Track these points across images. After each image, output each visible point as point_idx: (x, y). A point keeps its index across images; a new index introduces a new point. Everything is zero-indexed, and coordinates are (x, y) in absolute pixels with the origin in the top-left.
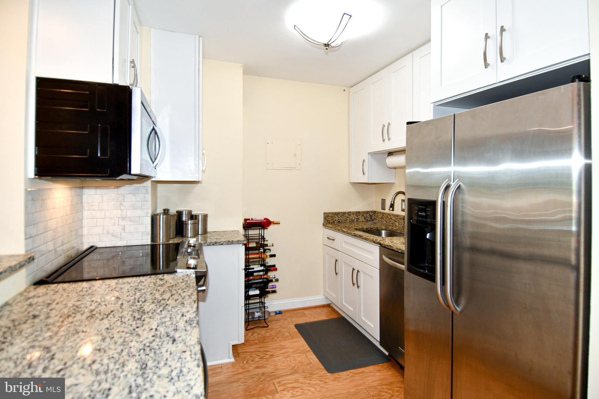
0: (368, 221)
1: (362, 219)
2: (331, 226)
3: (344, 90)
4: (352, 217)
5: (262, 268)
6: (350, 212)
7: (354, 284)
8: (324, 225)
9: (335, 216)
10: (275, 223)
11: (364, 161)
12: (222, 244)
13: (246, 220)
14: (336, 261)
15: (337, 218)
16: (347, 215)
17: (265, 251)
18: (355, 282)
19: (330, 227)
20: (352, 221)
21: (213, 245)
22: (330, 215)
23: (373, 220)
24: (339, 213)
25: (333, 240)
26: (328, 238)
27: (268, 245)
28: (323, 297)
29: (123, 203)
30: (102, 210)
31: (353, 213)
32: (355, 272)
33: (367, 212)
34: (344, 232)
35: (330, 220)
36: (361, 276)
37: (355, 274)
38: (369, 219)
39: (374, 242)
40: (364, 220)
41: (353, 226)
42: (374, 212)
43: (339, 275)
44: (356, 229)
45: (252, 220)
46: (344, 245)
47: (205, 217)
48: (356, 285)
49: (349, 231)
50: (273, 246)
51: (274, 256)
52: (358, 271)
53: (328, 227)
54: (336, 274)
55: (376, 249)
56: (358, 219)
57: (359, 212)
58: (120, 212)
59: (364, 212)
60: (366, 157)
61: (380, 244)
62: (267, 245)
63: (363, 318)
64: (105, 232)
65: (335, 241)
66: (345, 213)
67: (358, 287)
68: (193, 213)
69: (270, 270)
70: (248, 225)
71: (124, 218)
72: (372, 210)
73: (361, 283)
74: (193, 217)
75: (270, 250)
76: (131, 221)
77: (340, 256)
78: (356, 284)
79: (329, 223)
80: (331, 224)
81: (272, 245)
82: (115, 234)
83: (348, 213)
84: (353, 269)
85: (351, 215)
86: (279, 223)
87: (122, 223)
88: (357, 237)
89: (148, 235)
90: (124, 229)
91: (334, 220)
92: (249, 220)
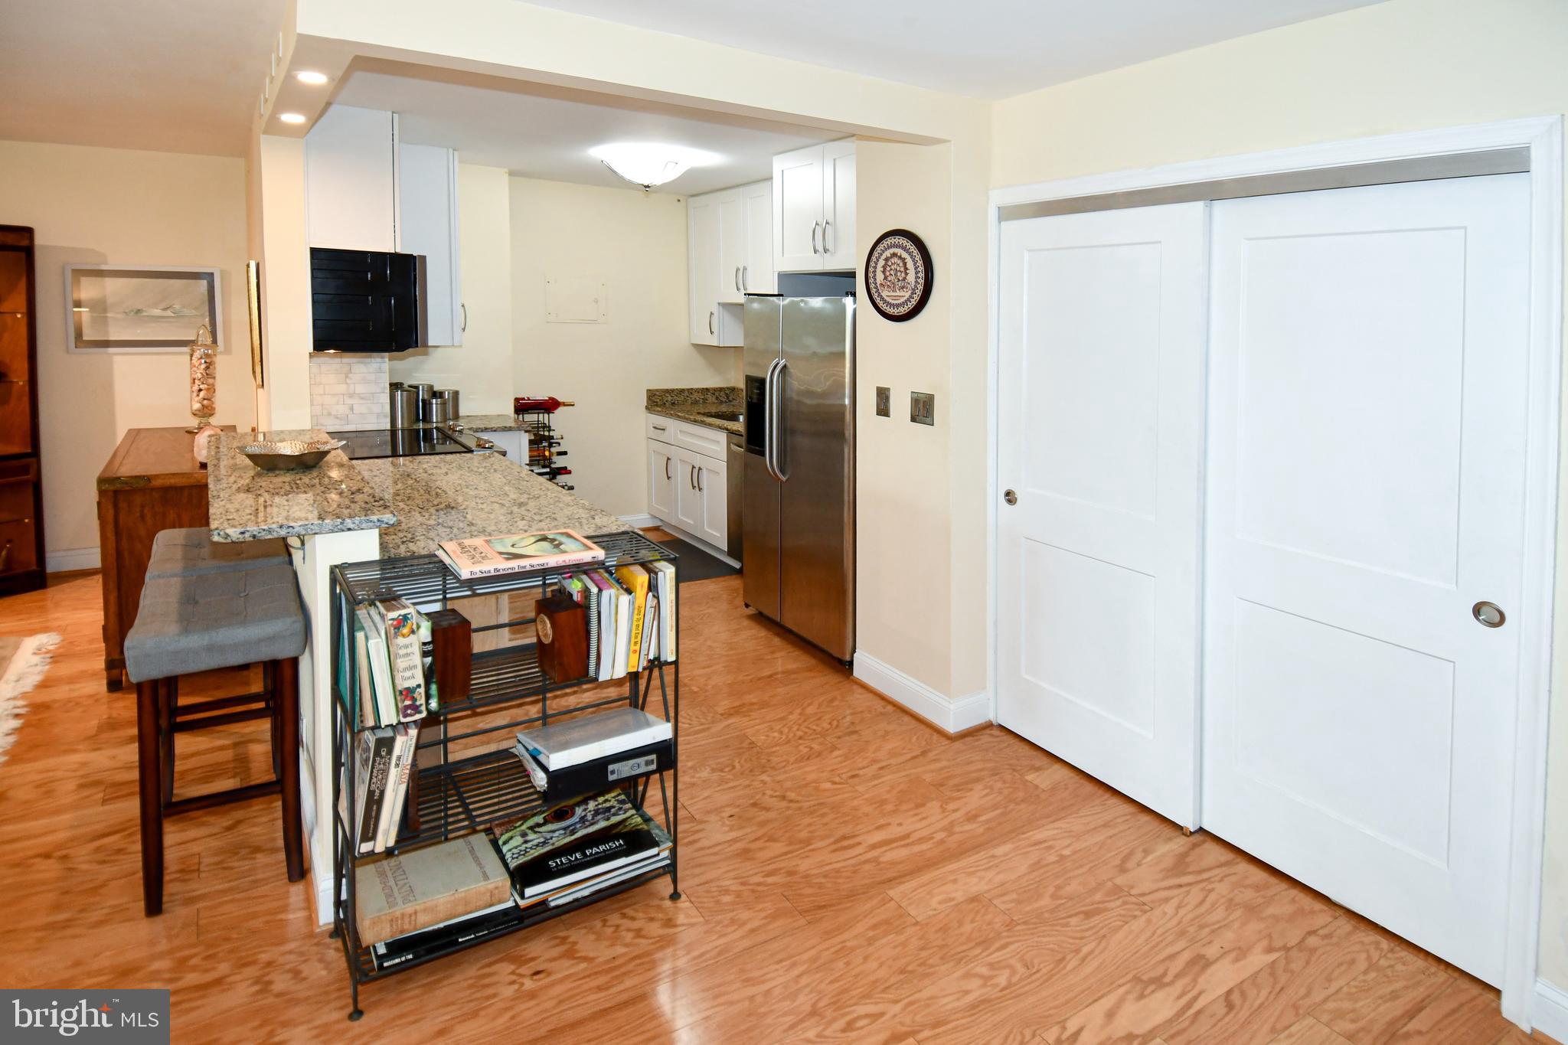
0: (722, 402)
1: (711, 399)
2: (660, 409)
3: (679, 201)
4: (695, 396)
5: (548, 470)
6: (692, 389)
7: (694, 487)
8: (647, 408)
9: (667, 395)
10: (564, 404)
11: (712, 314)
12: (495, 431)
13: (517, 400)
14: (668, 459)
15: (670, 398)
16: (686, 393)
17: (550, 445)
18: (696, 484)
19: (658, 411)
20: (696, 402)
21: (482, 431)
22: (657, 393)
23: (730, 401)
24: (673, 390)
25: (664, 430)
26: (655, 428)
27: (555, 437)
28: (649, 516)
29: (350, 375)
30: (320, 384)
31: (697, 391)
32: (696, 471)
33: (721, 389)
34: (679, 417)
35: (658, 400)
36: (704, 474)
37: (696, 472)
38: (724, 400)
39: (720, 428)
40: (714, 400)
41: (696, 409)
42: (733, 389)
43: (673, 479)
44: (699, 413)
45: (529, 399)
46: (679, 436)
47: (456, 394)
48: (697, 488)
49: (686, 416)
50: (562, 438)
51: (565, 453)
52: (700, 469)
53: (654, 411)
54: (669, 478)
55: (723, 437)
56: (705, 400)
57: (707, 389)
58: (345, 386)
59: (715, 390)
60: (715, 309)
61: (727, 429)
62: (552, 438)
63: (707, 530)
64: (325, 412)
65: (666, 432)
66: (683, 390)
67: (700, 489)
68: (435, 389)
69: (560, 474)
70: (522, 407)
71: (351, 396)
72: (729, 386)
73: (704, 484)
74: (436, 394)
75: (559, 444)
76: (362, 399)
77: (672, 452)
78: (697, 486)
79: (657, 405)
80: (660, 406)
81: (560, 437)
82: (339, 416)
83: (688, 390)
84: (693, 467)
85: (694, 393)
86: (573, 405)
87: (350, 401)
88: (699, 423)
89: (386, 416)
90: (352, 409)
91: (665, 401)
92: (523, 399)
